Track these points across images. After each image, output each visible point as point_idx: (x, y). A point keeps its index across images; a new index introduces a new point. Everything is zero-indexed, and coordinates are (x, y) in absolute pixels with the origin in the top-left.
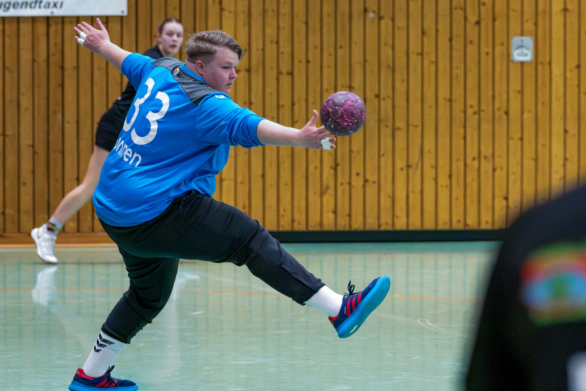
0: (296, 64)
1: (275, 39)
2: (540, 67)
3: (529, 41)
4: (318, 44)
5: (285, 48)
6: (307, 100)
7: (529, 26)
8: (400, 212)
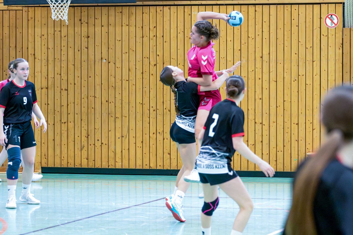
1: (59, 73)
4: (80, 75)
5: (64, 77)
6: (74, 103)
8: (118, 160)
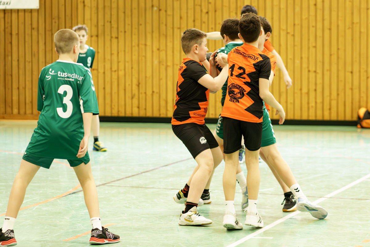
0: (120, 33)
1: (109, 21)
4: (130, 23)
5: (114, 25)
6: (125, 51)
8: (170, 108)
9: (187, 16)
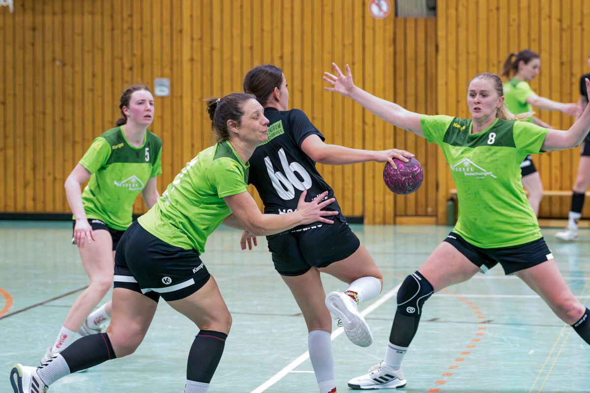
0: (8, 97)
2: (174, 100)
3: (166, 81)
4: (22, 83)
6: (14, 122)
7: (167, 71)
9: (103, 74)
